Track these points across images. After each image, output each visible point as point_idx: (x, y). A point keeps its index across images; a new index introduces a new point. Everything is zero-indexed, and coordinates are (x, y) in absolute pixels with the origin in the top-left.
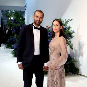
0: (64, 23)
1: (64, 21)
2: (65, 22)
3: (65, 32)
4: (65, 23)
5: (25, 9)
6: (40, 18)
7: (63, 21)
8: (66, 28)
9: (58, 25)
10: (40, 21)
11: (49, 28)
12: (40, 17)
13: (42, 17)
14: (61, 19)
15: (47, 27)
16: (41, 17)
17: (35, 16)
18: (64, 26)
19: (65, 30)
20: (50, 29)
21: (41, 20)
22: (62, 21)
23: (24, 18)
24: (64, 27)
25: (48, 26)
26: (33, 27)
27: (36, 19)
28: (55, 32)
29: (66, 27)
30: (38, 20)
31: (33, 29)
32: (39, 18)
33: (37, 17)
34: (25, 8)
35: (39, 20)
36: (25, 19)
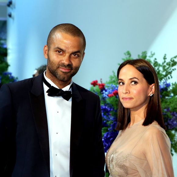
0: (161, 69)
1: (160, 61)
2: (164, 67)
3: (163, 105)
4: (164, 70)
5: (10, 16)
6: (70, 57)
7: (156, 63)
8: (165, 89)
9: (136, 83)
10: (70, 66)
11: (103, 88)
12: (71, 50)
13: (79, 53)
14: (149, 54)
15: (94, 84)
16: (75, 50)
17: (52, 47)
18: (161, 79)
19: (164, 97)
20: (105, 94)
21: (75, 63)
22: (152, 60)
23: (6, 49)
24: (162, 84)
25: (99, 82)
26: (46, 88)
27: (55, 58)
28: (128, 109)
29: (168, 85)
30: (63, 65)
31: (46, 94)
32: (67, 55)
33: (60, 51)
34: (9, 10)
35: (66, 62)
36: (9, 51)
